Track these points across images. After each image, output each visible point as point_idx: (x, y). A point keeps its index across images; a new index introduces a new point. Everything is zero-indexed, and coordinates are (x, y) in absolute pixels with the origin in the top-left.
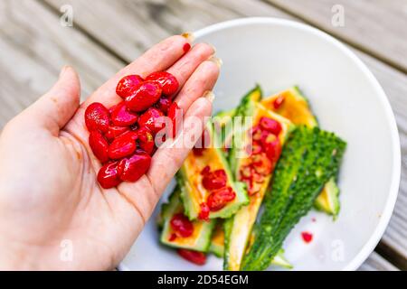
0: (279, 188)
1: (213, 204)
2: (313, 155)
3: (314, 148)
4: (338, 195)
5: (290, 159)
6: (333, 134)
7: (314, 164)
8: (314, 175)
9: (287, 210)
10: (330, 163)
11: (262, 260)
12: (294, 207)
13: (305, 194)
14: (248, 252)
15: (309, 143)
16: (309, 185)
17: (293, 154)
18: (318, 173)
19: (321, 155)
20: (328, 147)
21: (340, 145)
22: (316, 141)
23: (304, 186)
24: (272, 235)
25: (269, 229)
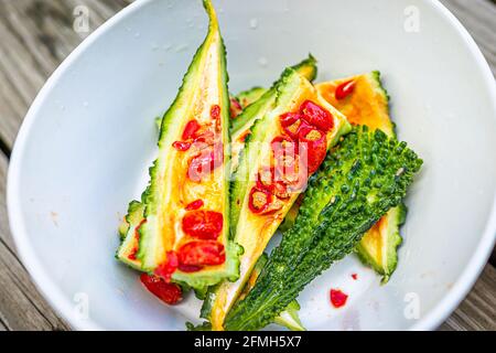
0: (308, 211)
1: (188, 259)
2: (367, 170)
3: (371, 162)
4: (398, 247)
5: (332, 172)
6: (404, 145)
7: (367, 183)
8: (364, 201)
9: (313, 245)
10: (390, 186)
11: (261, 313)
12: (325, 242)
13: (344, 225)
14: (242, 298)
15: (365, 153)
16: (353, 213)
17: (338, 166)
18: (371, 199)
19: (379, 173)
20: (392, 163)
21: (412, 162)
22: (377, 152)
23: (345, 213)
24: (283, 278)
25: (281, 269)
